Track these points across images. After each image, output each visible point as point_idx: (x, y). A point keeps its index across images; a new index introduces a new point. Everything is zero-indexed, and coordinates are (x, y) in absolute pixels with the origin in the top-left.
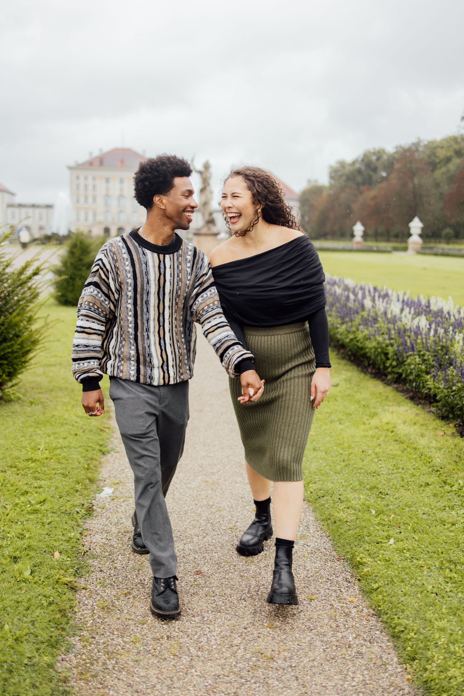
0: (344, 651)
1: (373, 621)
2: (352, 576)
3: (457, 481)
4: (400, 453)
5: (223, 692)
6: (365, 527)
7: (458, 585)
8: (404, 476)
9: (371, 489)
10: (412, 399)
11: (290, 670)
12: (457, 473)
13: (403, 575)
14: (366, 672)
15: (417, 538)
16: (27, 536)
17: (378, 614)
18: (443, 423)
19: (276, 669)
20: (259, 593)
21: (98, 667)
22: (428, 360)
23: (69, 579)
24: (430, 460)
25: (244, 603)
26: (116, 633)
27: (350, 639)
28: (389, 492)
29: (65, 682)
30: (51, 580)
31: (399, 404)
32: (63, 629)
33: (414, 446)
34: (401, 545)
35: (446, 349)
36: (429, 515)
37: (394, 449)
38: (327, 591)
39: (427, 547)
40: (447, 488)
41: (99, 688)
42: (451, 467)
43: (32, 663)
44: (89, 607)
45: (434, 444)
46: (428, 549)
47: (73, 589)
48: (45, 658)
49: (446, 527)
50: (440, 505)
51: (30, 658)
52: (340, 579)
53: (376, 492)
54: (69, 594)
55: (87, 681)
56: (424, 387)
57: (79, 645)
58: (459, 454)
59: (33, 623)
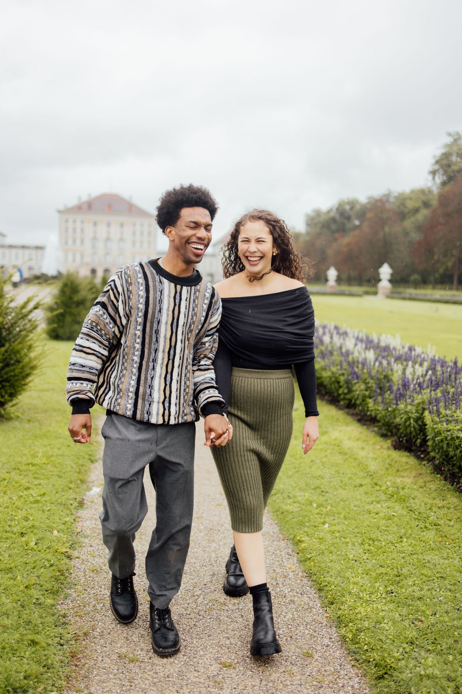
0: (280, 599)
1: (305, 580)
2: (293, 551)
3: (386, 483)
4: (342, 462)
5: (185, 624)
6: (307, 516)
7: (372, 555)
8: (343, 479)
9: (315, 489)
10: (359, 421)
11: (237, 611)
12: (386, 477)
13: (332, 548)
14: (295, 613)
15: (346, 523)
16: (31, 519)
17: (310, 575)
18: (381, 439)
19: (227, 610)
20: (218, 562)
21: (90, 608)
22: (372, 387)
23: (66, 550)
24: (366, 467)
25: (205, 568)
26: (103, 587)
27: (286, 592)
28: (329, 491)
29: (64, 617)
30: (51, 549)
31: (347, 425)
32: (62, 584)
33: (355, 457)
34: (333, 528)
35: (387, 378)
36: (359, 507)
37: (338, 459)
38: (272, 561)
39: (354, 529)
40: (378, 488)
41: (91, 621)
42: (383, 472)
43: (39, 602)
44: (82, 570)
45: (371, 455)
46: (354, 531)
47: (69, 557)
48: (49, 601)
49: (371, 515)
50: (369, 500)
51: (37, 599)
52: (283, 553)
53: (319, 491)
54: (67, 561)
55: (81, 617)
56: (368, 410)
57: (74, 595)
58: (391, 463)
59: (38, 577)
